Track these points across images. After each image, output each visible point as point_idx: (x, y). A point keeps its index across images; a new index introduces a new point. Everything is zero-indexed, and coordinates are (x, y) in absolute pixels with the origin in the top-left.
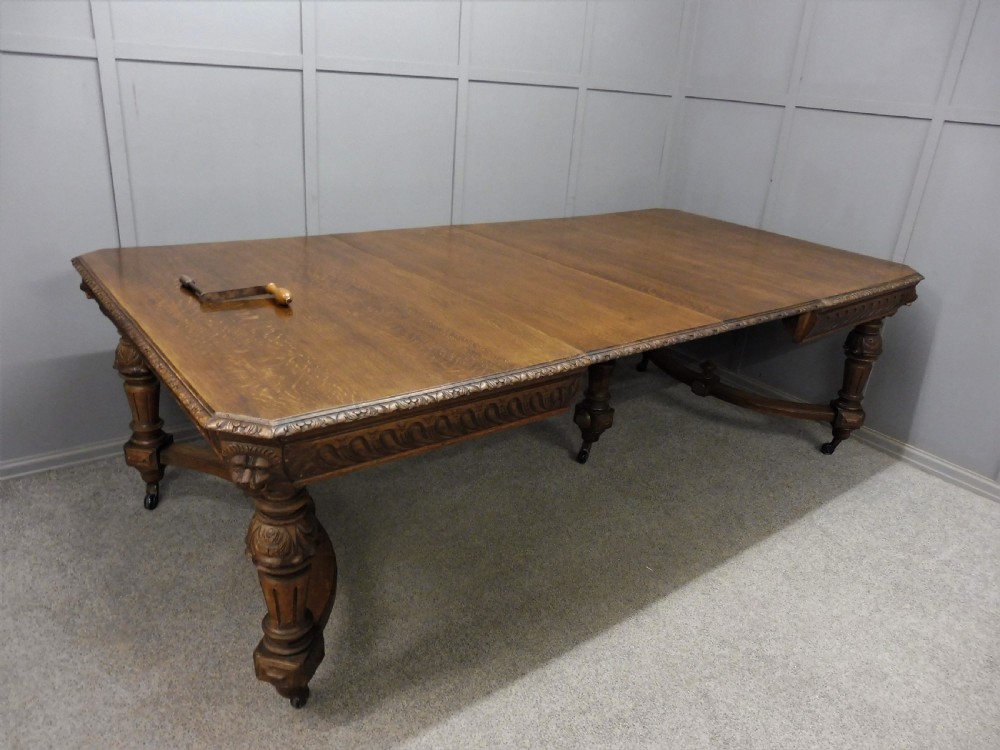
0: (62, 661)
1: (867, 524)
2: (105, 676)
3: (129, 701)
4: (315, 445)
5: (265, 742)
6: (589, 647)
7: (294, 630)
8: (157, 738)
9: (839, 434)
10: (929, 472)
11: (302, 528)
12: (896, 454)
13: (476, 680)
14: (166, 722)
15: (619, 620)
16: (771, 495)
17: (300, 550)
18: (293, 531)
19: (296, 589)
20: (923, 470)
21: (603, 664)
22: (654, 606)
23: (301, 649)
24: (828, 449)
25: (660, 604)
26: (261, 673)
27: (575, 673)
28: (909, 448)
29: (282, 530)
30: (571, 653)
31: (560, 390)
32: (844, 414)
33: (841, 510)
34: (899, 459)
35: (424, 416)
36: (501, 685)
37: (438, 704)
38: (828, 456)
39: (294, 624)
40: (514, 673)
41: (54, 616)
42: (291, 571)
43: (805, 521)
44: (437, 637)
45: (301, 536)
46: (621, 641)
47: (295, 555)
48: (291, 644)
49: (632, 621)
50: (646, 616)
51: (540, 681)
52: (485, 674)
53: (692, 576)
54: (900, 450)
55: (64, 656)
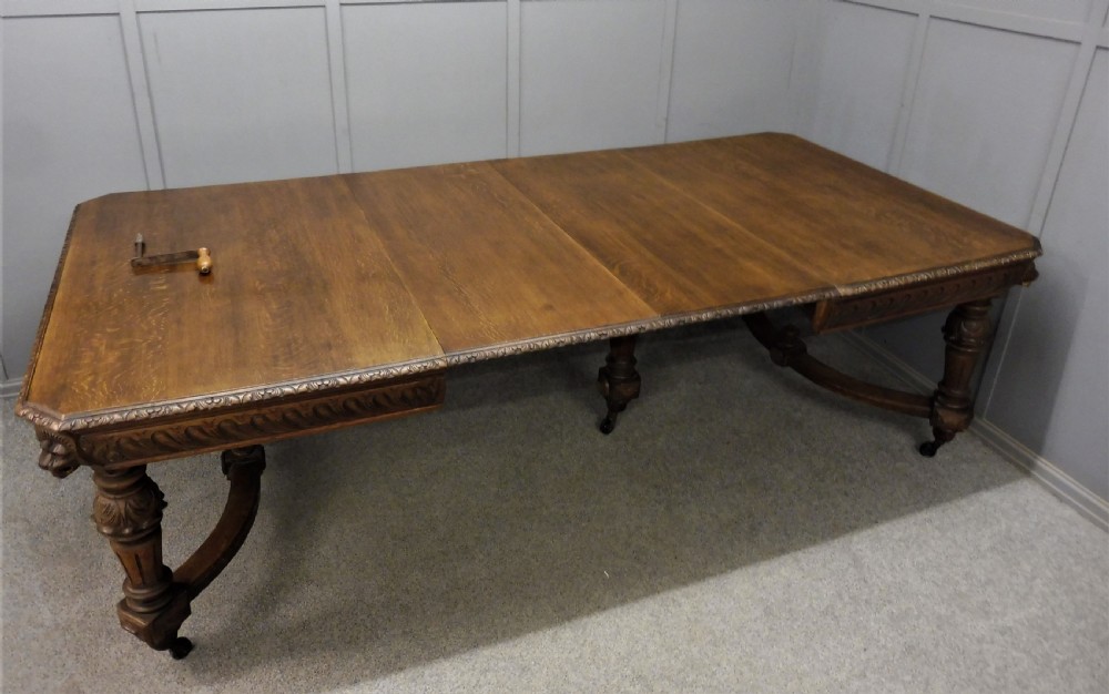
0: (16, 574)
1: (921, 559)
2: (41, 595)
3: (47, 623)
4: (112, 437)
5: (133, 687)
6: (485, 655)
7: (144, 591)
8: (51, 663)
9: (943, 436)
10: (1061, 499)
11: (131, 502)
12: (1025, 468)
13: (352, 665)
14: (66, 649)
15: (536, 629)
16: (815, 503)
17: (129, 522)
18: (122, 504)
19: (137, 556)
20: (1055, 494)
21: (489, 676)
22: (585, 620)
23: (156, 607)
24: (928, 450)
25: (593, 618)
26: (124, 623)
27: (453, 679)
28: (1042, 463)
29: (113, 503)
30: (463, 656)
31: (414, 389)
32: (940, 412)
33: (897, 535)
34: (1027, 474)
35: (236, 414)
36: (373, 676)
37: (302, 682)
38: (925, 459)
39: (144, 585)
40: (391, 666)
41: (30, 531)
42: (143, 535)
43: (838, 543)
44: (340, 613)
45: (131, 511)
46: (524, 654)
47: (126, 527)
48: (146, 602)
49: (550, 632)
50: (568, 630)
51: (414, 680)
52: (363, 661)
53: (652, 591)
54: (1031, 464)
55: (20, 570)
